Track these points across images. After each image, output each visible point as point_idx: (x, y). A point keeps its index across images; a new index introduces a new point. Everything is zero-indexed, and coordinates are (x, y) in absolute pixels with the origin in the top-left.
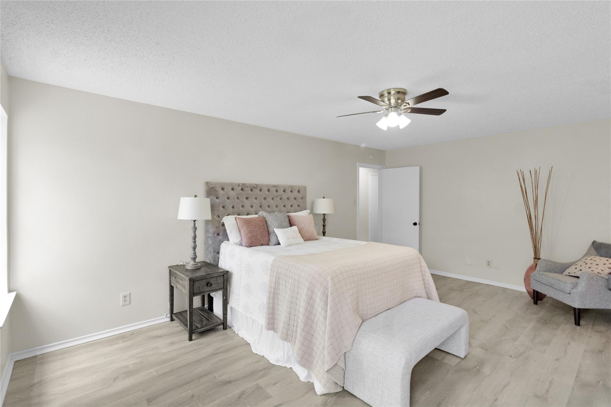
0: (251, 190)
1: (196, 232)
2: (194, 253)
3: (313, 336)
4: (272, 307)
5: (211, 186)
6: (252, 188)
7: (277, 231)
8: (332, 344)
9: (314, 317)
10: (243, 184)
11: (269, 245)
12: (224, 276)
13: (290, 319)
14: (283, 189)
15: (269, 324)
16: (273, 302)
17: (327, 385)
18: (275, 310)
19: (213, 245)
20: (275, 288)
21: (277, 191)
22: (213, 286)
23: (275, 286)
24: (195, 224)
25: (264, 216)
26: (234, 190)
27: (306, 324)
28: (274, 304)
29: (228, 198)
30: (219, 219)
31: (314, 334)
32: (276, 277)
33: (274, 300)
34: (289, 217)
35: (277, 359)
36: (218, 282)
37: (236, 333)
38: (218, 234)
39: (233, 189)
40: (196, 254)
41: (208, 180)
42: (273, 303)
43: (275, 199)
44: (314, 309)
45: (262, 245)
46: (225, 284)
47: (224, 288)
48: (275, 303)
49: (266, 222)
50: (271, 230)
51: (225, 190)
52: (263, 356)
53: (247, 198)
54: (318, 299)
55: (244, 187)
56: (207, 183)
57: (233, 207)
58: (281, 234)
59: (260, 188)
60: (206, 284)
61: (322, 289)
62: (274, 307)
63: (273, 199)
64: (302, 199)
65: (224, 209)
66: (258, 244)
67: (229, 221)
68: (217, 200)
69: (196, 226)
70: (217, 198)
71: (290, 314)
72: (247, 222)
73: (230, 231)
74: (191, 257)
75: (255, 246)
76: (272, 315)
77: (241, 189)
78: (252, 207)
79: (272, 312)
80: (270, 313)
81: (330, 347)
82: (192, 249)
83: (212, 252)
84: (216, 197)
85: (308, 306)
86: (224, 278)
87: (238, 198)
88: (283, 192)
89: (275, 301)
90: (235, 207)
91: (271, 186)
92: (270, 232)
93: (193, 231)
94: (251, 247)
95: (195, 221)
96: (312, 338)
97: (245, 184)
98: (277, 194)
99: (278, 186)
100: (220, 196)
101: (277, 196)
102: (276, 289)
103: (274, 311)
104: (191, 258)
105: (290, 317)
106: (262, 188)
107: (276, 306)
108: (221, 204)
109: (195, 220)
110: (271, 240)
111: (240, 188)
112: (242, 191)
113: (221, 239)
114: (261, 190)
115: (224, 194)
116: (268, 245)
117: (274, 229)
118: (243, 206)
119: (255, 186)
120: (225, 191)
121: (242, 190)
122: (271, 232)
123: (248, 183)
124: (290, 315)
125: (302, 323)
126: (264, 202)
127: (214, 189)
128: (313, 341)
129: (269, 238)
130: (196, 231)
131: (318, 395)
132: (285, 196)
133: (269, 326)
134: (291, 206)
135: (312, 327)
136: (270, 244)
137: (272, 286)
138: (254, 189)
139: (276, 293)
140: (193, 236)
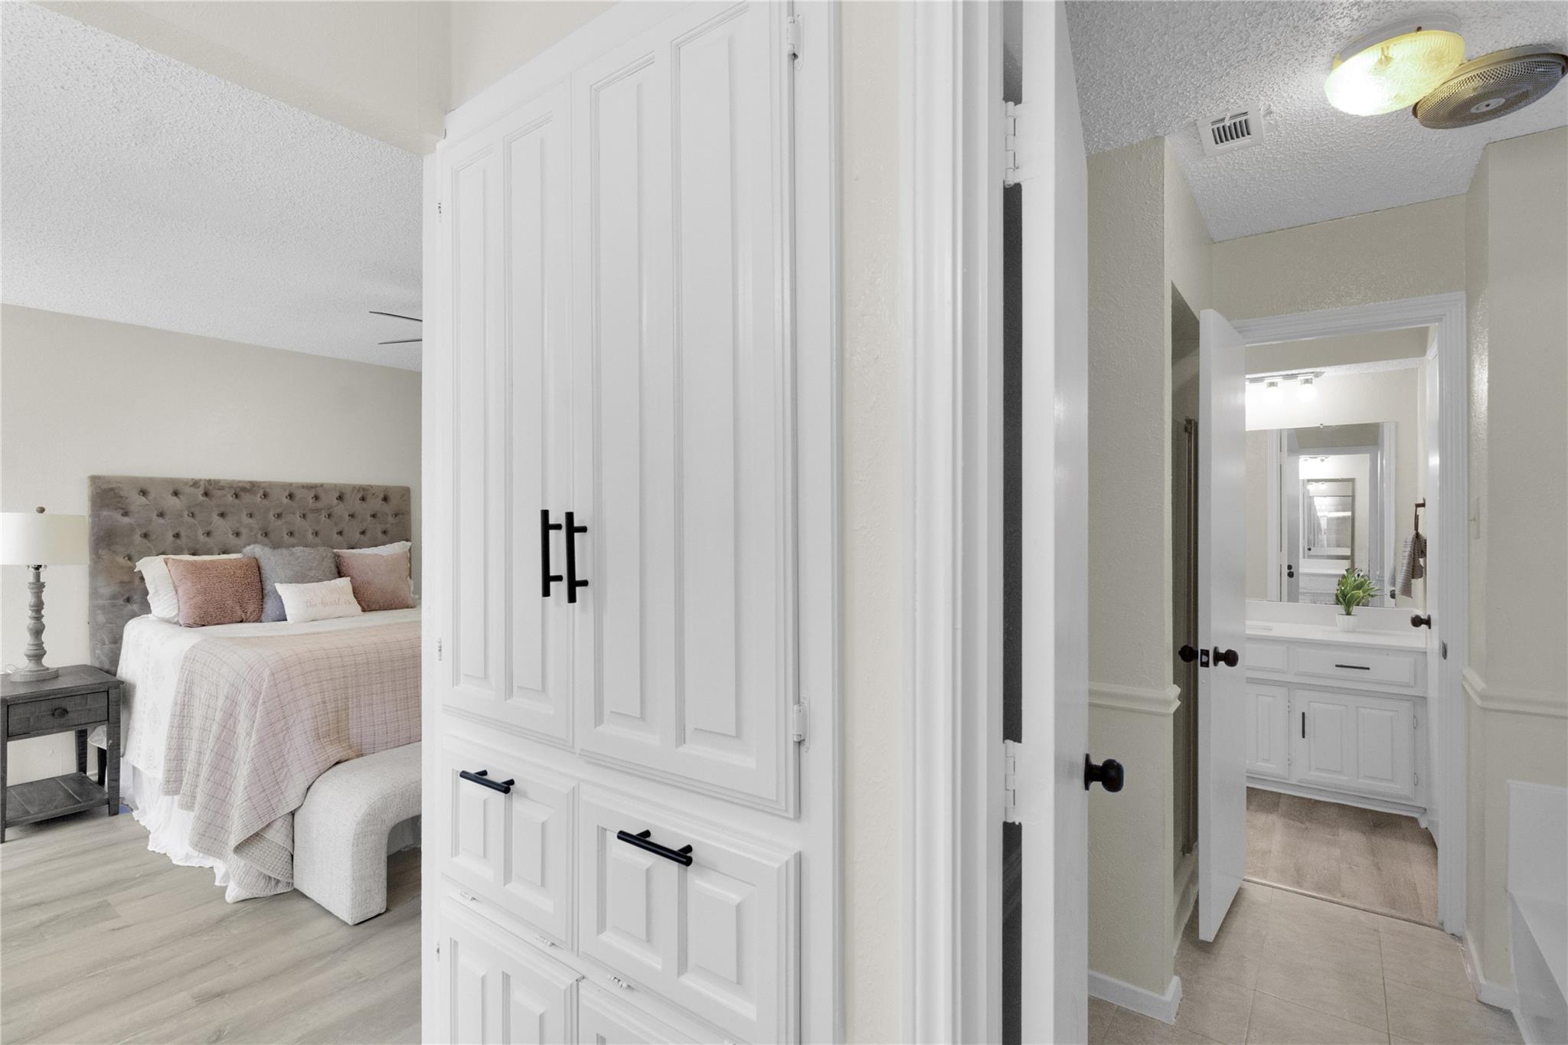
0: (237, 496)
1: (43, 594)
2: (36, 643)
3: (230, 789)
4: (178, 745)
5: (105, 486)
6: (238, 490)
7: (282, 589)
8: (249, 798)
9: (235, 753)
10: (209, 481)
11: (261, 622)
12: (108, 692)
13: (200, 764)
14: (337, 495)
15: (169, 782)
16: (178, 734)
17: (245, 881)
18: (184, 751)
19: (111, 625)
20: (184, 705)
21: (316, 498)
22: (71, 715)
23: (184, 701)
24: (38, 576)
25: (257, 557)
26: (181, 496)
27: (215, 768)
28: (183, 738)
29: (161, 515)
30: (129, 563)
31: (231, 786)
32: (186, 682)
33: (182, 731)
34: (337, 556)
35: (187, 854)
36: (88, 707)
37: (136, 819)
38: (128, 600)
39: (176, 494)
40: (44, 645)
41: (96, 473)
42: (181, 737)
43: (310, 516)
44: (236, 736)
45: (241, 622)
46: (110, 710)
47: (108, 719)
48: (185, 737)
49: (259, 568)
50: (268, 588)
51: (152, 496)
52: (165, 854)
53: (222, 515)
54: (242, 717)
55: (211, 488)
56: (95, 480)
57: (177, 536)
58: (290, 595)
59: (265, 492)
60: (50, 713)
61: (250, 695)
62: (183, 745)
63: (304, 516)
64: (396, 516)
65: (149, 540)
66: (227, 620)
67: (154, 569)
68: (126, 520)
69: (42, 580)
70: (126, 514)
71: (200, 753)
72: (197, 570)
73: (154, 590)
74: (29, 653)
75: (218, 624)
76: (175, 762)
77: (203, 492)
78: (238, 534)
79: (176, 756)
80: (172, 758)
81: (244, 804)
82: (31, 635)
83: (107, 642)
84: (121, 511)
85: (223, 731)
86: (110, 697)
87: (192, 513)
88: (336, 501)
89: (184, 732)
90: (183, 534)
91: (298, 487)
92: (265, 592)
93: (34, 591)
94: (203, 626)
95: (38, 568)
96: (228, 794)
97: (217, 482)
98: (319, 505)
99: (322, 485)
100: (132, 508)
101: (317, 511)
102: (186, 707)
103: (181, 753)
104: (28, 656)
105: (199, 760)
106: (268, 490)
107: (187, 744)
108: (137, 530)
109: (40, 566)
110: (265, 610)
111: (201, 491)
112: (205, 498)
113: (137, 610)
114: (265, 495)
115: (148, 505)
116: (258, 620)
117: (276, 584)
118: (208, 534)
119: (248, 486)
120: (150, 498)
121: (206, 494)
122: (268, 593)
123: (224, 480)
124: (199, 756)
125: (207, 766)
126: (275, 524)
127: (115, 494)
128: (230, 800)
129: (262, 605)
130: (42, 591)
131: (229, 904)
132: (341, 510)
133: (170, 786)
134: (363, 533)
135: (229, 772)
136: (263, 618)
137: (179, 702)
138: (242, 494)
139: (186, 715)
140: (32, 604)
